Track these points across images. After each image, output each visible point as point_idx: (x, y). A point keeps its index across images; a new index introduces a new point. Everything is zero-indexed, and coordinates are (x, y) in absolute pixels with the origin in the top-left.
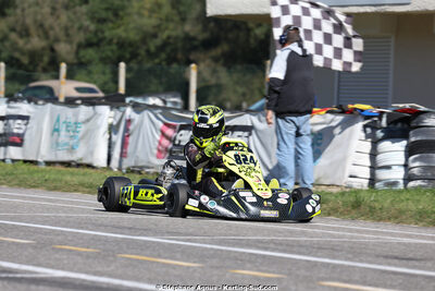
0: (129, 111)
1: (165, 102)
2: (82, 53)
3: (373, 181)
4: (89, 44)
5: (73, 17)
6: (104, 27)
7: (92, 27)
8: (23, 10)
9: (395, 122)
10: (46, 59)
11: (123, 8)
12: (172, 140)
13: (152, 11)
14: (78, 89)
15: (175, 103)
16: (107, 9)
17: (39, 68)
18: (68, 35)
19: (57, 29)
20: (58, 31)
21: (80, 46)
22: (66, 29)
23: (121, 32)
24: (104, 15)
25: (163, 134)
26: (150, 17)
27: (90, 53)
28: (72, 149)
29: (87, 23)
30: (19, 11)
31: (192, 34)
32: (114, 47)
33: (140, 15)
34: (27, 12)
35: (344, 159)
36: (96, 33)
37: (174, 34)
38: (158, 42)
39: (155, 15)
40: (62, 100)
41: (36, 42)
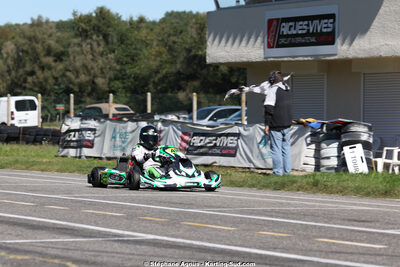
0: (160, 125)
1: (179, 118)
2: (112, 84)
3: (318, 167)
4: (116, 78)
5: (106, 61)
6: (126, 67)
7: (118, 67)
8: (74, 57)
9: (332, 130)
10: (89, 88)
11: (137, 55)
12: (188, 143)
13: (156, 56)
14: (117, 109)
15: (184, 118)
16: (127, 56)
17: (85, 94)
18: (103, 73)
19: (96, 69)
20: (97, 70)
21: (110, 80)
22: (101, 69)
23: (136, 70)
24: (125, 59)
25: (183, 139)
26: (155, 60)
27: (117, 84)
28: (123, 149)
29: (115, 65)
30: (72, 58)
31: (181, 70)
32: (132, 80)
33: (148, 59)
34: (77, 58)
35: (300, 153)
36: (120, 71)
37: (170, 70)
38: (160, 76)
39: (159, 59)
40: (111, 117)
41: (83, 78)
